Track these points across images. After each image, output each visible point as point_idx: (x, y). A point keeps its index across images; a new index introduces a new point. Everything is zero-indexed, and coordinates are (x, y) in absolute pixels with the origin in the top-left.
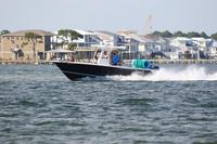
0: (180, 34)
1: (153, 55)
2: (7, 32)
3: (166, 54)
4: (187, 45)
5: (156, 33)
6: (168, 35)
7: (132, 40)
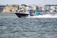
0: (53, 5)
1: (46, 11)
2: (8, 5)
3: (49, 11)
4: (55, 8)
5: (47, 5)
6: (50, 6)
7: (40, 7)
